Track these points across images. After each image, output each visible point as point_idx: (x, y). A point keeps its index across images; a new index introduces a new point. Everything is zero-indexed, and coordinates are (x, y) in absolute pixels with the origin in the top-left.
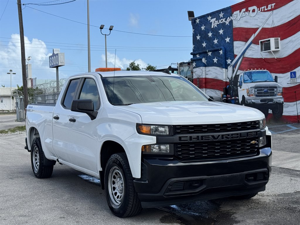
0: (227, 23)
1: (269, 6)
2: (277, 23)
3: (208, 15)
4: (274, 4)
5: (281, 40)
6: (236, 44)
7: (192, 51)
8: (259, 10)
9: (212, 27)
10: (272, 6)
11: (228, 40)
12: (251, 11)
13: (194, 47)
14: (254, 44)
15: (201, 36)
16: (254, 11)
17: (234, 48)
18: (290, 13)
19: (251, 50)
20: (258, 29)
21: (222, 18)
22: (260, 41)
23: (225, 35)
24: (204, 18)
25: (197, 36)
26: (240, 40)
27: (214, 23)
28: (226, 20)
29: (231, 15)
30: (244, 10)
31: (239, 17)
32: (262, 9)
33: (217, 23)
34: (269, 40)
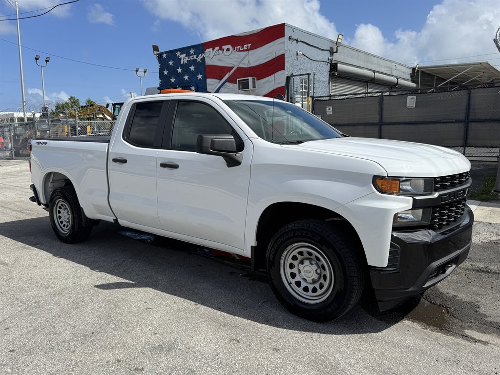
0: (199, 60)
1: (245, 47)
2: (253, 64)
3: (177, 50)
4: (250, 44)
5: (257, 80)
6: (209, 81)
7: (159, 86)
8: (234, 50)
9: (182, 63)
10: (248, 47)
11: (200, 77)
12: (225, 50)
13: (161, 82)
14: (230, 82)
15: (169, 72)
16: (228, 50)
17: (207, 85)
18: (267, 54)
19: (225, 88)
20: (233, 67)
21: (192, 54)
22: (238, 80)
23: (197, 72)
24: (172, 54)
25: (165, 71)
26: (213, 78)
27: (184, 59)
28: (197, 57)
29: (203, 52)
30: (217, 48)
31: (212, 55)
32: (237, 49)
33: (187, 59)
34: (248, 79)
